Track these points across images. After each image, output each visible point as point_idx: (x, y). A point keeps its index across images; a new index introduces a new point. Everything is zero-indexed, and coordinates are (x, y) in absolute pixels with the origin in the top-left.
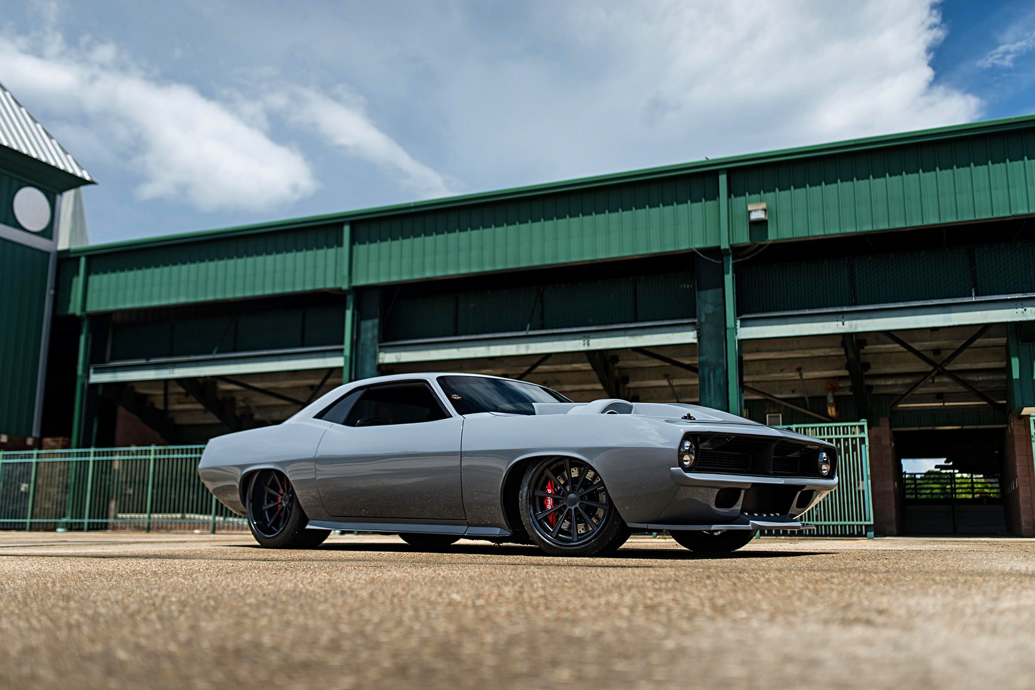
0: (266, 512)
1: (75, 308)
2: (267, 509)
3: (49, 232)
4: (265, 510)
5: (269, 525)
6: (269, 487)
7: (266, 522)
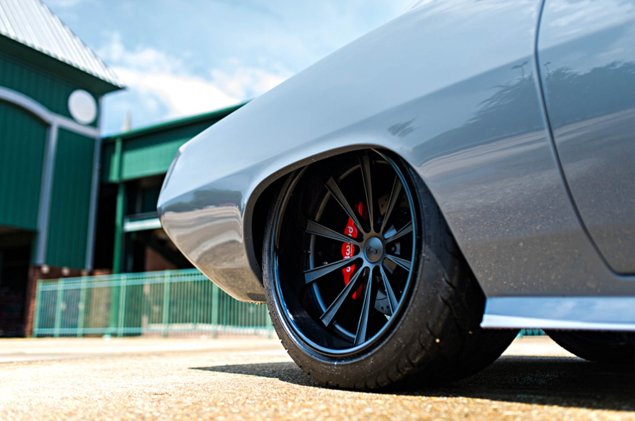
0: (315, 288)
1: (114, 177)
2: (319, 281)
3: (95, 124)
4: (311, 283)
5: (326, 322)
6: (322, 222)
7: (316, 314)
